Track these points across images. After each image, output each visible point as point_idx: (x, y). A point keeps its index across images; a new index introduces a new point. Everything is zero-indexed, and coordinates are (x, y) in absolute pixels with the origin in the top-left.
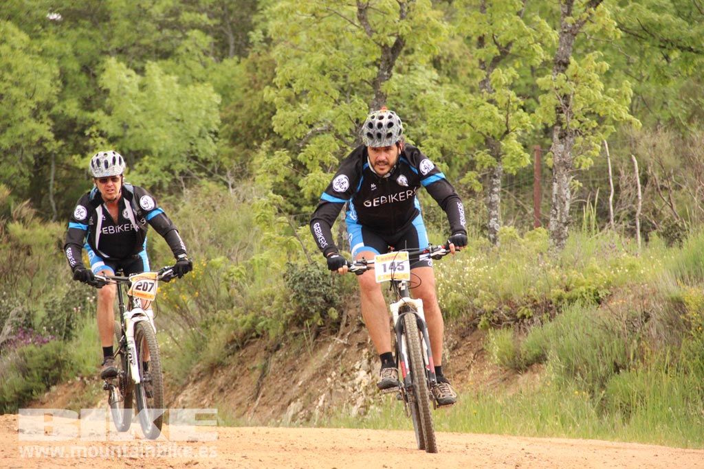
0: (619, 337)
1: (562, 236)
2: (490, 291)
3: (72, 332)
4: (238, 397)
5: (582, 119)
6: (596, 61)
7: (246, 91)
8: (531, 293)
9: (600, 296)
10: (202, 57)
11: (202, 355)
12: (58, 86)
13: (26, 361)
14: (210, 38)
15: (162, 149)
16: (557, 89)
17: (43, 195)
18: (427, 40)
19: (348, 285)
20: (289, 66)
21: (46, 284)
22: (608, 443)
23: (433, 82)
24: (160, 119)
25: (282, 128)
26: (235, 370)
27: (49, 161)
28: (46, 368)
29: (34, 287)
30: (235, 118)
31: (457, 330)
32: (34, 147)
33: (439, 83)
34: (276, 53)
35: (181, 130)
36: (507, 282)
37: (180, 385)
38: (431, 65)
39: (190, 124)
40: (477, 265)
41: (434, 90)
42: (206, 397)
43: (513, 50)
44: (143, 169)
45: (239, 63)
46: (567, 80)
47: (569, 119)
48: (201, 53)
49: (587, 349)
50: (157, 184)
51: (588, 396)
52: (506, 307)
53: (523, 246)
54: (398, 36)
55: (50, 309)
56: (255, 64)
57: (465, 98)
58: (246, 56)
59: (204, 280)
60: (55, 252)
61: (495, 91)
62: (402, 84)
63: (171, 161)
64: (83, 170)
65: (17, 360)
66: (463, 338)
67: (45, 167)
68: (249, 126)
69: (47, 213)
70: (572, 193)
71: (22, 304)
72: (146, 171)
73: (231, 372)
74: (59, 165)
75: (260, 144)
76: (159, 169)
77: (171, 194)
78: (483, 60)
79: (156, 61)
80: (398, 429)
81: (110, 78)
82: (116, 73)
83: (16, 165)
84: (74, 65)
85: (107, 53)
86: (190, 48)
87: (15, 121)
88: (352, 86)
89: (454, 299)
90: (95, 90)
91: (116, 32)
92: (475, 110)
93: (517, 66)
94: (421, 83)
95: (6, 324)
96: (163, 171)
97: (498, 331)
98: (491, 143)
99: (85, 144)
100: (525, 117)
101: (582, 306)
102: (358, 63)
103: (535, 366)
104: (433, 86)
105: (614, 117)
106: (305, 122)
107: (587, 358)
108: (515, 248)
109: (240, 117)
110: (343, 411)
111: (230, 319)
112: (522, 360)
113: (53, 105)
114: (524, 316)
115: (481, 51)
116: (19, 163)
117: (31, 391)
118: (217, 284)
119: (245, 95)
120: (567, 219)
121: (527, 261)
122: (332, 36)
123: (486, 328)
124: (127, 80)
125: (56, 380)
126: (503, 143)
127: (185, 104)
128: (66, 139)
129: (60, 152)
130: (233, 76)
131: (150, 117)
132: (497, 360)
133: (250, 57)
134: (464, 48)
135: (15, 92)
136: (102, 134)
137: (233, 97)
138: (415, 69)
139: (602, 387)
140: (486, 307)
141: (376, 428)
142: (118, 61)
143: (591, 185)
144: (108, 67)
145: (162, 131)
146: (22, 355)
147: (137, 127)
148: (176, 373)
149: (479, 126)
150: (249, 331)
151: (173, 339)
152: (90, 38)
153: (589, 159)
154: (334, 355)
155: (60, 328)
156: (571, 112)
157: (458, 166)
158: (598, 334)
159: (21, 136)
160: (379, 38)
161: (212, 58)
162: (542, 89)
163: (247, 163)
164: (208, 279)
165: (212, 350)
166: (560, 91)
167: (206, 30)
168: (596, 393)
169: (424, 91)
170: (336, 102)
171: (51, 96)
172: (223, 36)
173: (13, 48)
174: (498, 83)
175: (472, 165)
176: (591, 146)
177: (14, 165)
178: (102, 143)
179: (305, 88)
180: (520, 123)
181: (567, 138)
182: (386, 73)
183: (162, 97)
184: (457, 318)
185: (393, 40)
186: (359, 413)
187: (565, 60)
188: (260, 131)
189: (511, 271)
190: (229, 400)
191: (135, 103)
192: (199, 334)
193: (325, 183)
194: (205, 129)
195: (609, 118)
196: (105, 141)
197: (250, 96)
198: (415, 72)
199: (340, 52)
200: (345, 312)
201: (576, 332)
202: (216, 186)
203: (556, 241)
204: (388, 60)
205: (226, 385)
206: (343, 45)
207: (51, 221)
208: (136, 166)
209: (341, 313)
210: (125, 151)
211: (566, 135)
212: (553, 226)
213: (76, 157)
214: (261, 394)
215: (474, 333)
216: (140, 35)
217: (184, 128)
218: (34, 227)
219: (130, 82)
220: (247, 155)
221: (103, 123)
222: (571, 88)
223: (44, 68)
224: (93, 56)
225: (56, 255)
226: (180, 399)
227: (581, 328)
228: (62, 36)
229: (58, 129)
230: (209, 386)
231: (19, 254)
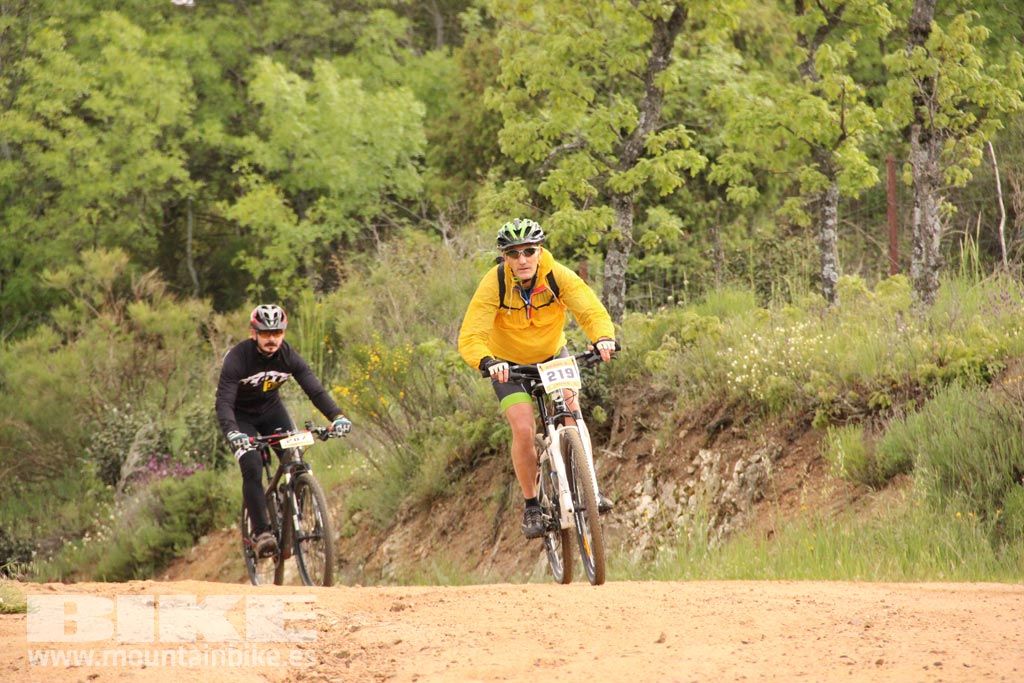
0: (1019, 430)
1: (931, 286)
2: (827, 371)
3: (226, 457)
4: (467, 542)
5: (955, 111)
6: (971, 26)
7: (462, 95)
8: (888, 372)
9: (990, 372)
10: (395, 48)
11: (413, 482)
12: (191, 101)
13: (162, 501)
14: (405, 23)
15: (343, 187)
16: (913, 70)
17: (177, 261)
18: (719, 7)
19: (619, 372)
20: (520, 56)
21: (188, 390)
22: (1007, 587)
23: (736, 69)
24: (340, 143)
25: (513, 147)
26: (461, 502)
27: (184, 210)
28: (190, 511)
29: (170, 395)
30: (449, 136)
31: (781, 432)
32: (160, 191)
33: (745, 70)
34: (501, 38)
35: (371, 158)
36: (852, 357)
37: (384, 528)
38: (732, 44)
39: (382, 148)
40: (807, 334)
41: (737, 80)
42: (421, 543)
43: (846, 15)
44: (317, 216)
45: (450, 55)
46: (927, 56)
47: (933, 114)
48: (393, 43)
49: (972, 448)
50: (340, 238)
51: (976, 518)
52: (851, 393)
53: (873, 304)
54: (677, 4)
55: (194, 426)
56: (473, 55)
57: (778, 91)
58: (460, 45)
59: (411, 372)
60: (197, 342)
61: (822, 77)
62: (689, 74)
63: (358, 203)
64: (234, 222)
65: (149, 500)
66: (791, 442)
67: (181, 220)
68: (470, 146)
69: (185, 286)
70: (943, 221)
71: (154, 419)
72: (322, 220)
73: (456, 505)
74: (200, 215)
75: (485, 172)
76: (341, 216)
77: (361, 250)
78: (803, 32)
79: (330, 59)
80: (700, 579)
81: (264, 87)
82: (271, 79)
83: (136, 220)
84: (211, 70)
85: (261, 51)
86: (376, 37)
87: (133, 156)
88: (616, 80)
89: (774, 385)
90: (246, 105)
91: (272, 18)
92: (793, 108)
93: (854, 38)
94: (717, 71)
95: (131, 450)
96: (347, 218)
97: (841, 430)
98: (820, 154)
99: (233, 184)
100: (869, 113)
101: (964, 387)
102: (620, 47)
103: (897, 478)
104: (736, 75)
105: (999, 106)
106: (546, 138)
107: (973, 463)
108: (862, 307)
109: (455, 134)
110: (621, 555)
111: (450, 429)
112: (879, 471)
113: (185, 130)
114: (878, 406)
115: (802, 19)
116: (140, 216)
117: (173, 545)
118: (429, 379)
119: (462, 101)
120: (937, 260)
121: (880, 325)
122: (579, 9)
123: (823, 425)
124: (288, 88)
125: (207, 528)
126: (837, 154)
127: (373, 119)
128: (208, 179)
129: (201, 196)
130: (443, 74)
131: (325, 140)
132: (844, 472)
133: (466, 46)
134: (779, 17)
135: (129, 113)
136: (258, 169)
137: (443, 106)
138: (709, 51)
139: (998, 504)
140: (823, 395)
141: (667, 579)
142: (274, 62)
143: (975, 208)
144: (260, 71)
145: (343, 160)
146: (157, 493)
147: (307, 156)
148: (377, 511)
149: (801, 129)
150: (479, 446)
151: (371, 461)
152: (235, 30)
153: (967, 171)
154: (603, 475)
155: (210, 451)
156: (935, 103)
157: (777, 191)
158: (987, 427)
159: (141, 177)
160: (648, 8)
161: (412, 50)
162: (892, 70)
163: (469, 201)
164: (417, 373)
165: (427, 475)
166: (918, 72)
167: (400, 11)
168: (989, 514)
169: (723, 82)
170: (590, 105)
171: (181, 117)
172: (427, 16)
173: (124, 49)
174: (826, 65)
175: (795, 189)
176: (967, 151)
177: (133, 220)
178: (257, 182)
179: (544, 86)
180: (862, 122)
181: (932, 141)
182: (661, 59)
183: (340, 111)
184: (780, 413)
185: (669, 10)
186: (644, 558)
187: (923, 26)
188: (485, 153)
189: (857, 341)
190: (454, 546)
191: (302, 122)
192: (407, 452)
193: (578, 224)
194: (404, 154)
195: (992, 109)
196: (261, 179)
197: (469, 103)
198: (709, 56)
199: (594, 33)
200: (617, 411)
201: (956, 426)
202: (425, 236)
203: (922, 293)
204: (664, 40)
205: (450, 525)
206: (599, 21)
207: (190, 299)
208: (308, 213)
209: (611, 414)
210: (293, 191)
211: (930, 136)
212: (916, 270)
213: (221, 206)
214: (501, 536)
215: (806, 435)
216: (306, 21)
217: (375, 155)
218: (165, 307)
219: (294, 91)
220: (467, 189)
221: (258, 152)
222: (933, 66)
223: (169, 76)
224: (239, 56)
225: (200, 346)
226: (385, 547)
227: (963, 419)
228: (194, 29)
229: (196, 164)
230: (426, 527)
231: (146, 348)
